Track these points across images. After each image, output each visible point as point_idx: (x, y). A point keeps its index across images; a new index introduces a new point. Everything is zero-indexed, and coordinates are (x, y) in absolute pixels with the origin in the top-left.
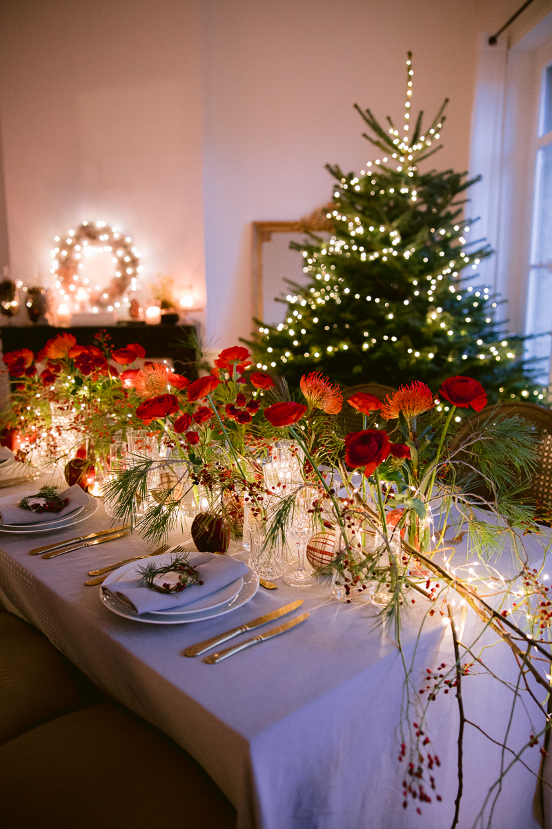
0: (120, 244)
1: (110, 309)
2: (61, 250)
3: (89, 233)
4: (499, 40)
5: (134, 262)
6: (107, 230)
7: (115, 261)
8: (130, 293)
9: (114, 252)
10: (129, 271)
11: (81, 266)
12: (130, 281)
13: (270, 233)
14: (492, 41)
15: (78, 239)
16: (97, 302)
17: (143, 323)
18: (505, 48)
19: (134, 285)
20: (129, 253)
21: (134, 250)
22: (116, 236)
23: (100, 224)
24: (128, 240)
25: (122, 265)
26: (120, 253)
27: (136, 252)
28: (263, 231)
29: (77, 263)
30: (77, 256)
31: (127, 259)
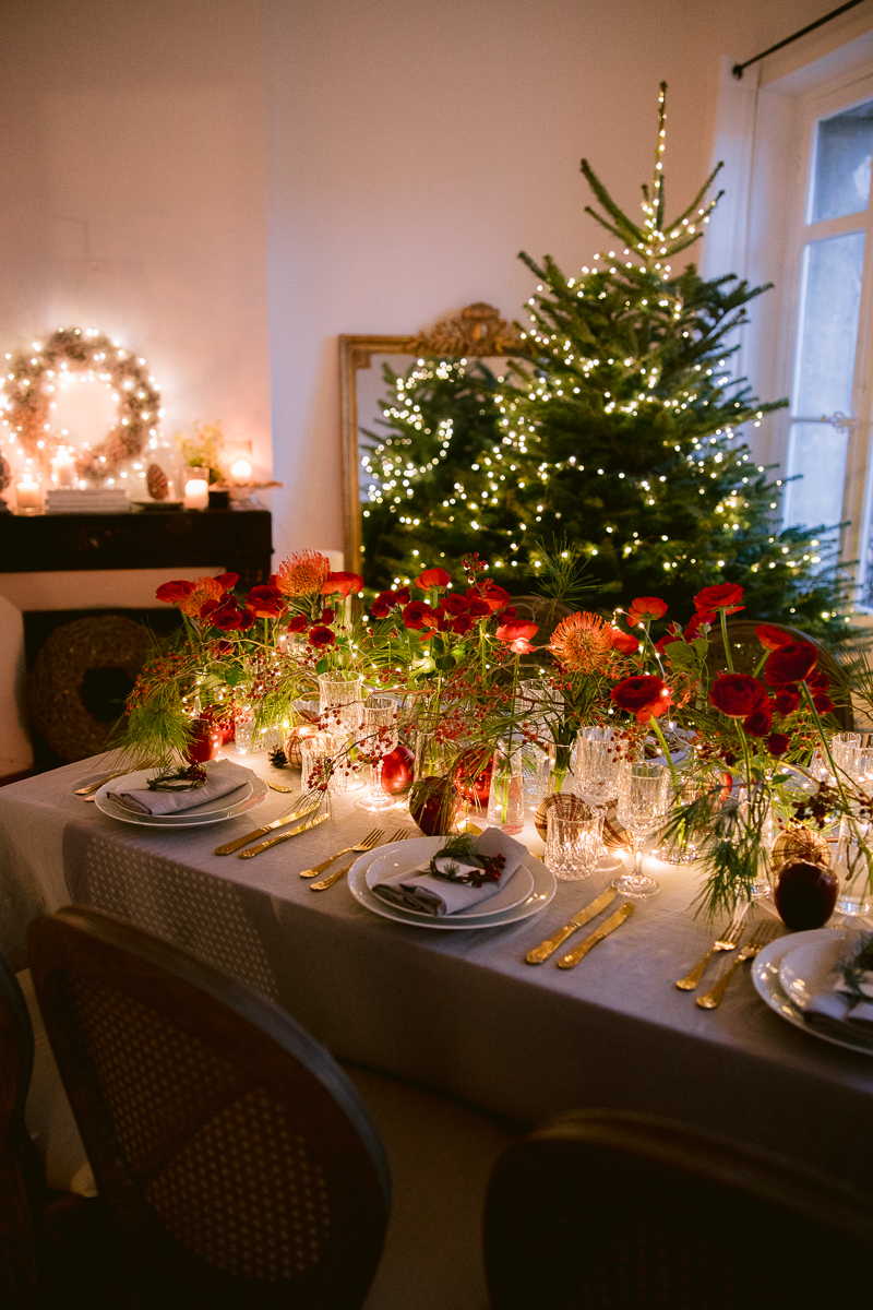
0: (127, 368)
1: (110, 482)
2: (18, 377)
3: (69, 348)
4: (746, 71)
5: (153, 400)
6: (103, 344)
7: (116, 398)
8: (147, 455)
9: (116, 384)
10: (145, 416)
11: (53, 406)
12: (147, 434)
13: (369, 354)
14: (738, 71)
15: (50, 356)
16: (88, 471)
17: (177, 507)
18: (754, 85)
19: (154, 440)
20: (144, 385)
21: (151, 379)
22: (121, 355)
23: (90, 333)
24: (141, 362)
25: (133, 404)
26: (128, 384)
27: (156, 383)
28: (356, 351)
29: (47, 400)
30: (48, 389)
31: (142, 395)
